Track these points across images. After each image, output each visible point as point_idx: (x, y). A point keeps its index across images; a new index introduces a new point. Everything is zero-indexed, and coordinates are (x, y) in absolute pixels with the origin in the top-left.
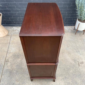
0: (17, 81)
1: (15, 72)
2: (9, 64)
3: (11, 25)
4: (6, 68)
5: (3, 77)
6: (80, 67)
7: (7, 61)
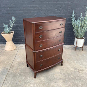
0: (20, 81)
1: (18, 74)
2: (14, 69)
3: (20, 43)
4: (11, 71)
5: (7, 78)
6: (80, 74)
7: (12, 67)
